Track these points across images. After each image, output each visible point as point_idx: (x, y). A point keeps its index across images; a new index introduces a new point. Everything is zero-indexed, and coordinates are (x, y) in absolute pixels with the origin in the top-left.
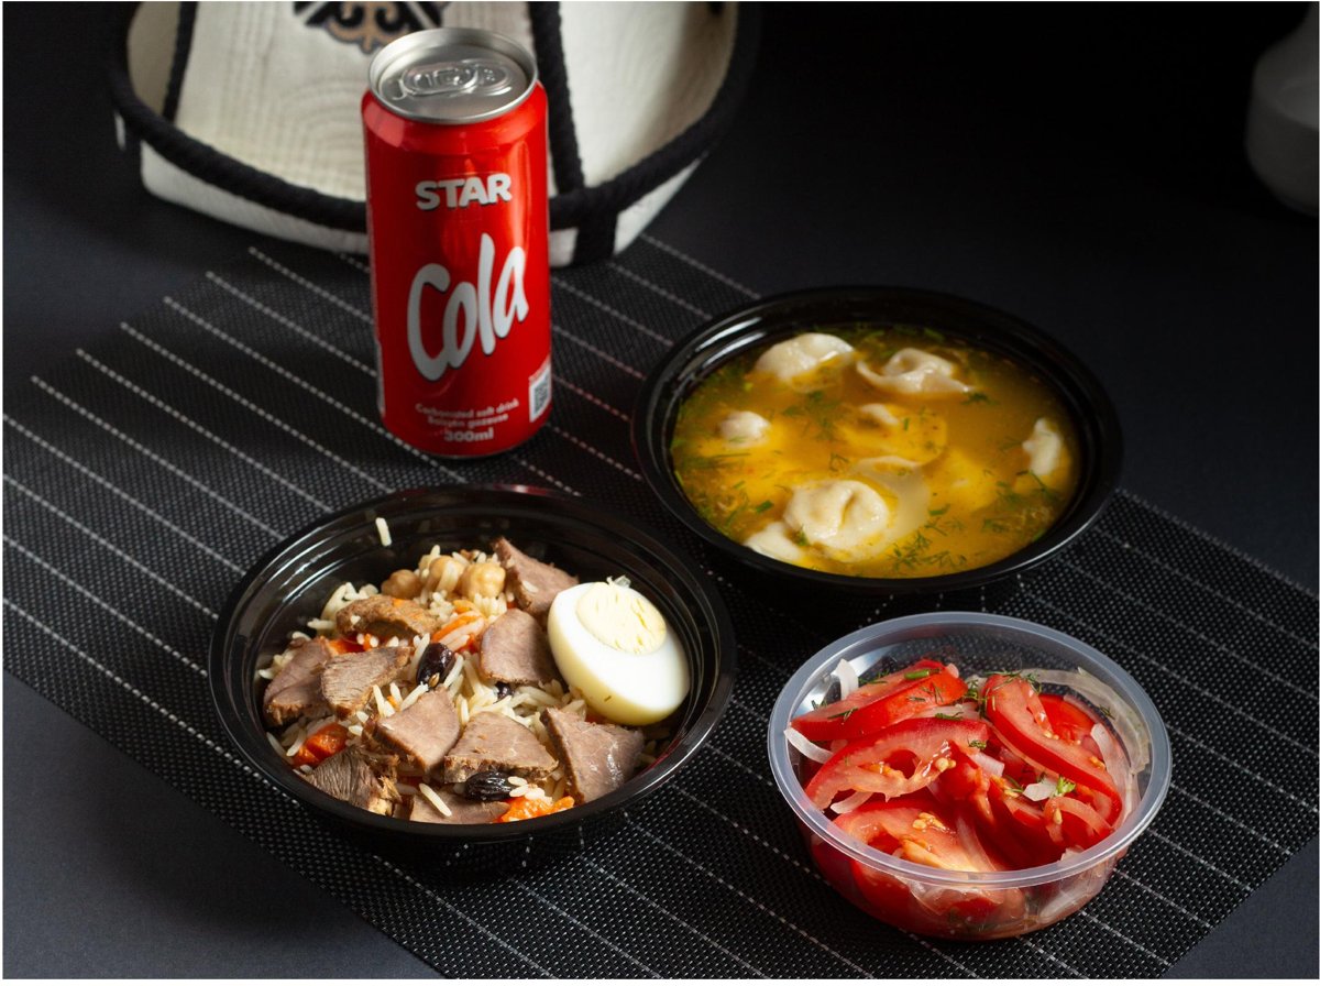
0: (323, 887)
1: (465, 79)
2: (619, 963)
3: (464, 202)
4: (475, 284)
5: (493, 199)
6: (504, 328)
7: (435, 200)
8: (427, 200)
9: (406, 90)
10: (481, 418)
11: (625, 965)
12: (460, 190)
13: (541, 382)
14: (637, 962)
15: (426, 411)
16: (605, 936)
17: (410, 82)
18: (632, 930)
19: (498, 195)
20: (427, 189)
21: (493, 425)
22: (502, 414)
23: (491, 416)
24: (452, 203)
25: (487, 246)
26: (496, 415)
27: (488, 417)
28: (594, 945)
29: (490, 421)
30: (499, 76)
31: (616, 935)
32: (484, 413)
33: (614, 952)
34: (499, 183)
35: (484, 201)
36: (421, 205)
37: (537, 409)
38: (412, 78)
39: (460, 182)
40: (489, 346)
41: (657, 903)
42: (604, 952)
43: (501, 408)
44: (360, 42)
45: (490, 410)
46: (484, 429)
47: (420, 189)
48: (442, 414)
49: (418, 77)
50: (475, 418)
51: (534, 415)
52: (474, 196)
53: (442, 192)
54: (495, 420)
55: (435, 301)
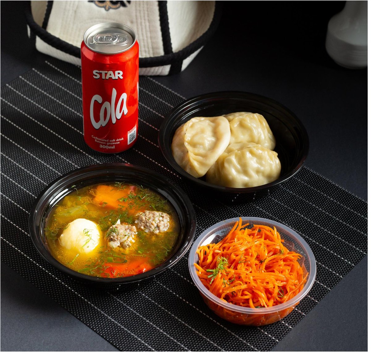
0: (49, 296)
1: (114, 39)
2: (133, 315)
3: (107, 78)
4: (110, 102)
5: (117, 78)
6: (119, 116)
7: (98, 76)
8: (96, 76)
9: (94, 41)
10: (111, 142)
11: (134, 315)
12: (106, 74)
13: (132, 133)
14: (138, 314)
15: (94, 138)
16: (128, 306)
17: (96, 39)
18: (137, 303)
19: (118, 77)
20: (96, 72)
21: (115, 145)
22: (118, 142)
23: (114, 142)
24: (103, 77)
25: (114, 92)
26: (116, 142)
27: (113, 142)
28: (125, 308)
29: (114, 143)
30: (125, 40)
31: (132, 305)
32: (112, 141)
33: (131, 311)
34: (119, 73)
35: (113, 78)
36: (94, 77)
37: (130, 141)
38: (97, 38)
39: (106, 72)
40: (114, 121)
41: (148, 297)
42: (128, 311)
43: (118, 140)
44: (105, 7)
45: (114, 140)
46: (112, 145)
47: (94, 72)
48: (99, 139)
49: (99, 38)
50: (109, 142)
51: (129, 143)
52: (110, 76)
53: (101, 74)
54: (115, 143)
55: (98, 106)
